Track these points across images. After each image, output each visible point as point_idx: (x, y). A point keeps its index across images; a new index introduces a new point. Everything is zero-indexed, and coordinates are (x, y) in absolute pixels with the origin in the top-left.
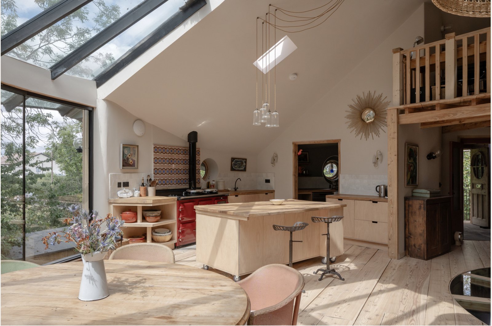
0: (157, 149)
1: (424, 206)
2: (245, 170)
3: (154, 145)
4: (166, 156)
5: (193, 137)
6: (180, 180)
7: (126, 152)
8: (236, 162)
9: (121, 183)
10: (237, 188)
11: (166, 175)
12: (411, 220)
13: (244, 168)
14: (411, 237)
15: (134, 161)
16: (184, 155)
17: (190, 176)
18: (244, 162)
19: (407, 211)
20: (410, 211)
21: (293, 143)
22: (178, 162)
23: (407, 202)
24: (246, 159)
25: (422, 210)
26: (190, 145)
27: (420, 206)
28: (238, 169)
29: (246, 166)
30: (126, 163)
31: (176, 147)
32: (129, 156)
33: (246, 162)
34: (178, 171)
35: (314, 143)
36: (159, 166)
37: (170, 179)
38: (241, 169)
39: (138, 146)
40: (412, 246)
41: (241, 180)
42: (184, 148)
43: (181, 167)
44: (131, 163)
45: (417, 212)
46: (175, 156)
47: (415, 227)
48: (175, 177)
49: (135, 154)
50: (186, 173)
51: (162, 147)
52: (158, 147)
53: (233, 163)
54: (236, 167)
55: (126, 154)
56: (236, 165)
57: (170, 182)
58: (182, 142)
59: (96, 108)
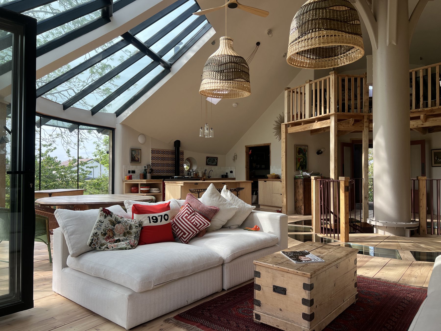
0: (153, 152)
1: (302, 183)
2: (216, 165)
3: (152, 149)
4: (160, 155)
5: (177, 144)
6: (169, 170)
7: (133, 153)
8: (210, 159)
9: (130, 171)
10: (210, 176)
11: (159, 167)
12: (297, 191)
13: (216, 163)
14: (297, 202)
15: (139, 158)
16: (172, 155)
17: (175, 168)
18: (216, 160)
19: (295, 186)
20: (297, 186)
21: (246, 146)
22: (168, 159)
23: (295, 180)
24: (217, 158)
25: (302, 185)
26: (175, 149)
27: (301, 183)
28: (212, 164)
29: (217, 162)
30: (133, 159)
31: (167, 150)
32: (136, 155)
33: (217, 160)
34: (168, 165)
35: (256, 146)
36: (154, 162)
37: (162, 169)
38: (213, 164)
39: (141, 150)
40: (298, 207)
41: (213, 171)
42: (173, 150)
43: (170, 162)
44: (137, 159)
45: (300, 187)
46: (166, 156)
47: (299, 195)
48: (166, 168)
49: (139, 155)
50: (173, 166)
51: (157, 150)
52: (154, 150)
53: (207, 160)
54: (210, 163)
55: (134, 154)
56: (210, 161)
57: (163, 171)
58: (171, 147)
59: (116, 128)
